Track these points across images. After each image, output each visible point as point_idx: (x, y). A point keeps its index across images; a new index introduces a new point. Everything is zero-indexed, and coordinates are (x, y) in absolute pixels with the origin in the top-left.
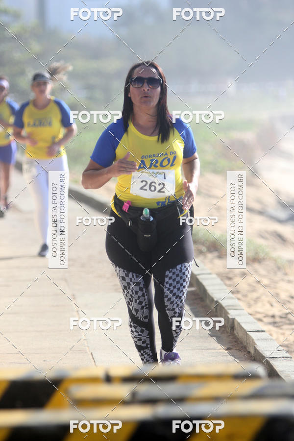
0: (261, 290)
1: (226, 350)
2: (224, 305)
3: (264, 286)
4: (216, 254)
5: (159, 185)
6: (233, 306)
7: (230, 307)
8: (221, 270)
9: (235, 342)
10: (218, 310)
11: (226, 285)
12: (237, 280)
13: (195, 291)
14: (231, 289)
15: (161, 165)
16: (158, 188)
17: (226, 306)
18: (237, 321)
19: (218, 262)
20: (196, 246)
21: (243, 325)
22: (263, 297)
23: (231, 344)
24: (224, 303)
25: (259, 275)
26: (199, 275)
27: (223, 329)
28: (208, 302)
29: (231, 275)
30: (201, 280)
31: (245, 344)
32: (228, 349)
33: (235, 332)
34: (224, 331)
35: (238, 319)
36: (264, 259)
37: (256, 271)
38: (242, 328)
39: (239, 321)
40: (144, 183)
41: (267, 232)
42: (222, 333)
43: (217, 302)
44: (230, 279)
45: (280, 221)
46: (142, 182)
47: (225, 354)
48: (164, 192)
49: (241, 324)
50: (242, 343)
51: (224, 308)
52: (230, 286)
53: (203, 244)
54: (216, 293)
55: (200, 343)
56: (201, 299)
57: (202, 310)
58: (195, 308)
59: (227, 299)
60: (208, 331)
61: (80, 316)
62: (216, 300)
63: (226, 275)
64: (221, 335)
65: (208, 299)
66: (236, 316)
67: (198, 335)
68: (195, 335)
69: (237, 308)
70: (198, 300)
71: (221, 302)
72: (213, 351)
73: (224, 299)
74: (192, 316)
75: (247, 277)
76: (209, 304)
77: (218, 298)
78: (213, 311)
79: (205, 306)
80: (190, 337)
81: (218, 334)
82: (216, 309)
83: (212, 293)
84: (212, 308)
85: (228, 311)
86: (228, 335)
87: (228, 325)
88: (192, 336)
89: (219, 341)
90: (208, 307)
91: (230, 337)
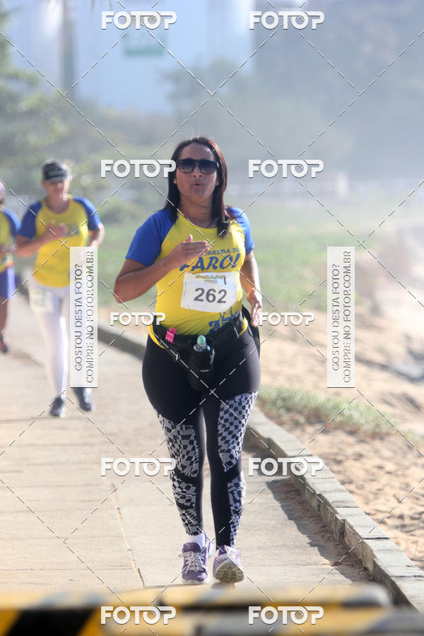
0: (384, 479)
1: (332, 566)
2: (330, 501)
3: (389, 473)
4: (319, 426)
5: (220, 292)
6: (342, 502)
7: (341, 504)
8: (326, 450)
9: (346, 554)
10: (321, 508)
11: (332, 471)
12: (350, 464)
14: (341, 477)
15: (222, 266)
16: (218, 297)
17: (333, 502)
18: (349, 524)
19: (322, 439)
20: (290, 415)
21: (357, 530)
22: (387, 489)
23: (340, 557)
24: (330, 498)
25: (381, 457)
26: (294, 457)
27: (329, 535)
28: (307, 496)
29: (339, 458)
31: (361, 557)
32: (336, 564)
33: (346, 540)
34: (329, 537)
35: (350, 521)
36: (388, 434)
37: (376, 451)
38: (356, 533)
39: (352, 524)
40: (200, 292)
41: (392, 394)
42: (327, 541)
43: (320, 495)
44: (339, 462)
45: (412, 380)
46: (197, 290)
47: (332, 572)
48: (225, 302)
49: (355, 528)
50: (355, 555)
51: (330, 505)
52: (339, 472)
53: (300, 412)
54: (319, 483)
55: (295, 556)
56: (297, 491)
57: (298, 507)
58: (289, 505)
59: (335, 491)
60: (307, 539)
61: (123, 516)
62: (318, 493)
63: (333, 457)
64: (325, 544)
65: (307, 492)
66: (348, 516)
67: (292, 543)
68: (288, 544)
69: (348, 505)
70: (292, 493)
71: (326, 496)
72: (314, 567)
73: (330, 492)
74: (284, 516)
75: (364, 460)
76: (309, 500)
77: (321, 490)
78: (314, 509)
79: (302, 503)
80: (281, 546)
81: (322, 542)
82: (319, 506)
83: (313, 484)
84: (313, 505)
85: (336, 509)
86: (336, 543)
87: (336, 529)
88: (284, 545)
89: (323, 552)
90: (308, 503)
91: (339, 546)
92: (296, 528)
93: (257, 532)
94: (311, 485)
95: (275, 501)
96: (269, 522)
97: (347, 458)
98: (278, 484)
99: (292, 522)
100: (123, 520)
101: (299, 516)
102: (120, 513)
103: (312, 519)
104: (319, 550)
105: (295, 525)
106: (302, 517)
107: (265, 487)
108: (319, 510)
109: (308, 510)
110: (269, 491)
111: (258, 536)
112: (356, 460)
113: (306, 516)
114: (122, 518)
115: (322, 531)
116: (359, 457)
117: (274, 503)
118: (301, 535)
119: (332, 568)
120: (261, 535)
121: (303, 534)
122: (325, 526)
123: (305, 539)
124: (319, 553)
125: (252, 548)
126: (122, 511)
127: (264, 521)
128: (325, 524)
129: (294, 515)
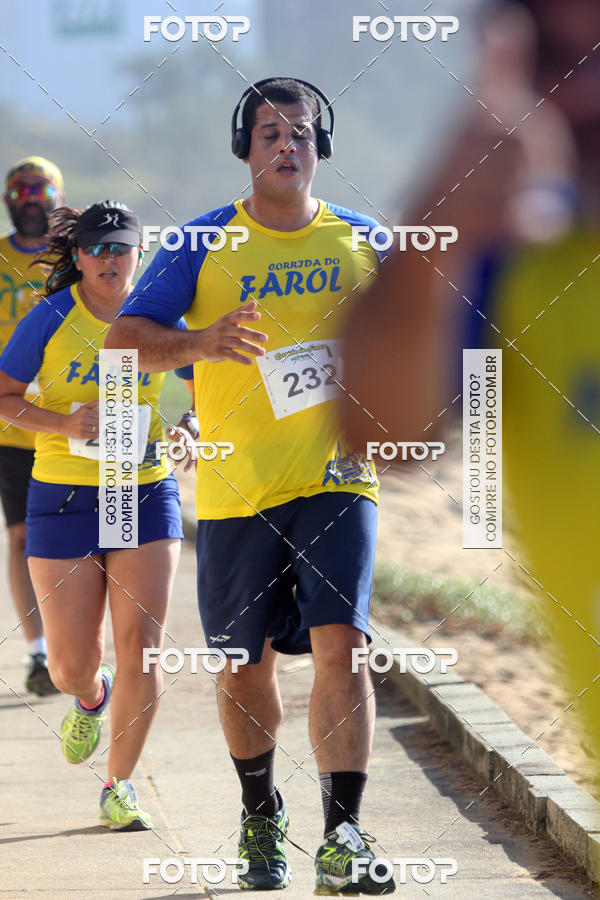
1: (536, 879)
2: (514, 764)
6: (536, 765)
7: (530, 769)
9: (553, 857)
17: (520, 766)
18: (556, 806)
21: (574, 816)
23: (545, 863)
24: (513, 758)
26: (434, 686)
27: (517, 822)
28: (466, 753)
31: (583, 864)
32: (540, 876)
33: (550, 831)
34: (518, 826)
35: (558, 799)
37: (532, 667)
38: (570, 822)
39: (561, 805)
42: (515, 834)
43: (493, 754)
49: (567, 812)
50: (571, 860)
51: (513, 770)
54: (488, 733)
55: (468, 861)
56: (446, 744)
57: (453, 773)
58: (437, 769)
59: (518, 746)
60: (480, 829)
61: (159, 791)
62: (490, 750)
64: (515, 840)
65: (465, 747)
66: (550, 790)
67: (456, 838)
69: (546, 771)
70: (437, 748)
71: (505, 754)
72: (505, 881)
73: (510, 748)
74: (432, 790)
75: (518, 682)
76: (471, 761)
77: (494, 745)
78: (482, 776)
79: (459, 765)
81: (508, 836)
82: (492, 772)
83: (478, 733)
84: (479, 770)
85: (527, 778)
86: (533, 838)
87: (532, 814)
89: (514, 854)
90: (468, 765)
91: (539, 843)
92: (457, 809)
93: (392, 818)
94: (475, 736)
95: (411, 762)
96: (410, 801)
98: (412, 732)
99: (448, 801)
100: (162, 798)
101: (457, 789)
102: (153, 786)
104: (506, 851)
105: (454, 805)
106: (464, 792)
107: (390, 739)
109: (471, 779)
110: (398, 745)
111: (395, 826)
112: (504, 682)
113: (470, 789)
114: (158, 795)
115: (503, 816)
116: (508, 677)
117: (409, 766)
118: (468, 822)
119: (538, 883)
120: (399, 823)
121: (472, 821)
122: (507, 807)
123: (476, 831)
124: (505, 855)
126: (156, 782)
127: (400, 799)
128: (506, 802)
129: (448, 786)
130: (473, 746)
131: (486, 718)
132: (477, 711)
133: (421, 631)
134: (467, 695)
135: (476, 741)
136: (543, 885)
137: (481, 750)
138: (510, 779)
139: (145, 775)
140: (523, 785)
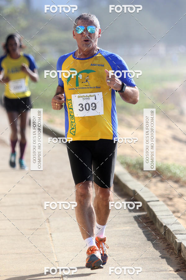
1: (175, 272)
2: (172, 230)
6: (179, 231)
7: (177, 232)
9: (182, 263)
10: (166, 234)
11: (168, 205)
13: (147, 215)
14: (173, 209)
17: (173, 231)
18: (184, 246)
23: (179, 266)
24: (172, 228)
26: (149, 202)
27: (172, 251)
28: (157, 226)
29: (171, 197)
30: (151, 207)
32: (177, 271)
33: (182, 254)
42: (170, 255)
44: (171, 199)
47: (175, 276)
51: (171, 232)
52: (171, 206)
54: (164, 219)
55: (153, 265)
56: (151, 222)
58: (147, 231)
60: (159, 253)
61: (53, 239)
62: (164, 225)
63: (168, 196)
65: (157, 223)
66: (182, 240)
67: (150, 256)
68: (148, 257)
69: (182, 233)
70: (149, 223)
71: (169, 227)
72: (164, 273)
73: (171, 224)
74: (145, 239)
76: (159, 228)
77: (166, 223)
78: (162, 234)
79: (155, 230)
80: (144, 258)
81: (168, 256)
83: (161, 219)
84: (161, 231)
85: (175, 235)
86: (177, 256)
87: (176, 248)
88: (146, 258)
89: (169, 263)
90: (158, 230)
91: (178, 258)
92: (152, 246)
93: (130, 249)
94: (160, 220)
95: (139, 229)
96: (136, 242)
97: (175, 196)
99: (149, 243)
101: (153, 238)
102: (51, 237)
103: (161, 240)
104: (167, 261)
105: (151, 244)
107: (133, 220)
108: (165, 235)
110: (136, 222)
111: (131, 252)
114: (52, 240)
115: (167, 248)
117: (139, 230)
118: (155, 250)
119: (176, 273)
120: (132, 251)
121: (157, 250)
122: (169, 245)
123: (157, 253)
124: (166, 263)
125: (128, 260)
126: (53, 236)
127: (133, 242)
128: (169, 243)
129: (150, 237)
130: (159, 223)
131: (164, 213)
132: (162, 211)
133: (154, 180)
134: (160, 205)
135: (160, 222)
136: (177, 274)
137: (161, 225)
138: (170, 236)
139: (49, 233)
140: (174, 238)
